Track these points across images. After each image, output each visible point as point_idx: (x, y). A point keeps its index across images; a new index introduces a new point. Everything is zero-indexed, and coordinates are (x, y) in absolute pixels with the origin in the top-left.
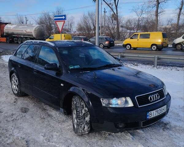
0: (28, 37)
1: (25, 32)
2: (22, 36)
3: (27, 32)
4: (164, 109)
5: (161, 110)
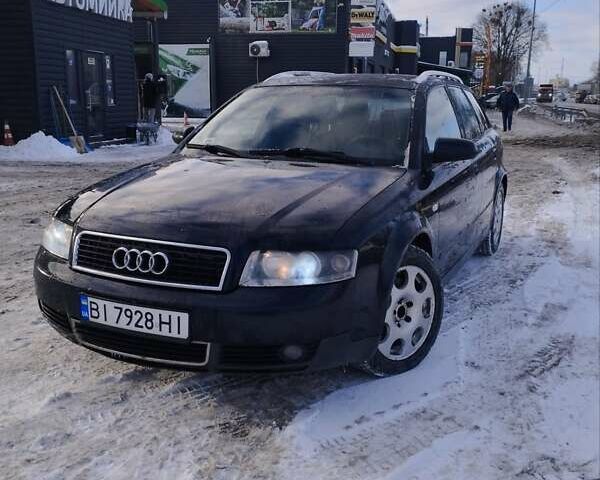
4: (169, 324)
5: (151, 320)
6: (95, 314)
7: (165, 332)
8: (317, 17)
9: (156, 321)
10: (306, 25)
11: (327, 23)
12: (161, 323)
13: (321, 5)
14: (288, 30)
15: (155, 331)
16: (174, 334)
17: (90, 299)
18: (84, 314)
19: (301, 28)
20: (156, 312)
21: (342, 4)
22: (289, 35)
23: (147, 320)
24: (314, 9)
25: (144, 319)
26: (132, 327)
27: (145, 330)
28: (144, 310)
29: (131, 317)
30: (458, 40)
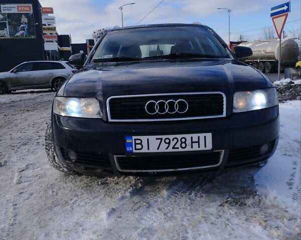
0: (267, 61)
1: (263, 53)
2: (258, 61)
3: (266, 53)
4: (198, 142)
5: (185, 142)
6: (139, 147)
7: (195, 147)
8: (24, 30)
9: (189, 142)
10: (18, 34)
11: (30, 33)
12: (192, 142)
13: (26, 24)
14: (8, 36)
15: (188, 149)
16: (202, 148)
17: (134, 137)
18: (128, 149)
19: (15, 36)
20: (188, 136)
21: (37, 24)
22: (8, 39)
23: (182, 143)
24: (22, 26)
25: (179, 142)
26: (170, 150)
27: (180, 150)
28: (179, 136)
29: (169, 143)
30: (88, 45)
